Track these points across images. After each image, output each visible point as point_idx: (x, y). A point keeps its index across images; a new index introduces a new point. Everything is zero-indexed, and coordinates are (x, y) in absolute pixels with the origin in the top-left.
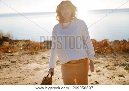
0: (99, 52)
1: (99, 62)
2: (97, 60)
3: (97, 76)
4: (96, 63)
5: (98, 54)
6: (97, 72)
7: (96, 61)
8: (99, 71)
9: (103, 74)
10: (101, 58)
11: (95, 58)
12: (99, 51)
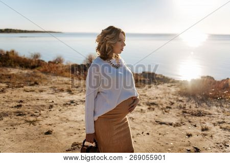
0: (215, 97)
1: (209, 114)
2: (207, 110)
3: (200, 137)
4: (205, 114)
5: (212, 100)
6: (203, 130)
7: (205, 110)
8: (206, 129)
9: (211, 136)
10: (215, 107)
11: (206, 106)
12: (215, 94)
